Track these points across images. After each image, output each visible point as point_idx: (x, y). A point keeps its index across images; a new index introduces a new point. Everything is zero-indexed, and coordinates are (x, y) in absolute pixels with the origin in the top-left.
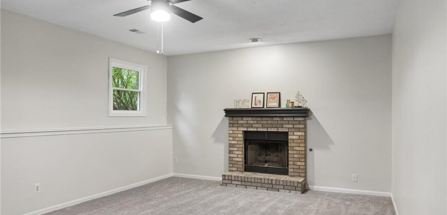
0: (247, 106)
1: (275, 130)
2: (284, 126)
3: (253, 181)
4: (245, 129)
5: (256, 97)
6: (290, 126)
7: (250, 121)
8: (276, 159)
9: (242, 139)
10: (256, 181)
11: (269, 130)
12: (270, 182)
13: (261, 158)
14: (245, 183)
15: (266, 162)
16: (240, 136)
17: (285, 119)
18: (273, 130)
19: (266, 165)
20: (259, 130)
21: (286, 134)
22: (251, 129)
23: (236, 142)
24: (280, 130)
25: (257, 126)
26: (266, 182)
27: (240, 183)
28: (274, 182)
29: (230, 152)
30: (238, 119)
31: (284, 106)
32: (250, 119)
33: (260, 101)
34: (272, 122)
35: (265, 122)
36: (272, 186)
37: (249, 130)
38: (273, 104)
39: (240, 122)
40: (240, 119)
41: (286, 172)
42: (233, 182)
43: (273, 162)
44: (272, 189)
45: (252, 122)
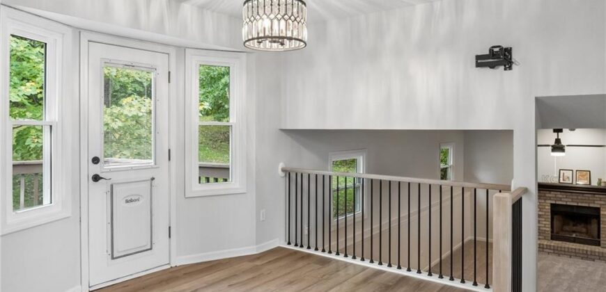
0: (555, 181)
1: (587, 205)
2: (596, 202)
3: (566, 250)
4: (554, 202)
5: (564, 174)
6: (602, 203)
7: (559, 195)
8: (584, 230)
9: (550, 211)
10: (570, 250)
11: (580, 204)
12: (585, 252)
13: (567, 228)
14: (558, 252)
15: (574, 232)
16: (547, 207)
17: (596, 196)
18: (583, 205)
19: (574, 235)
20: (568, 204)
21: (598, 210)
22: (560, 203)
23: (543, 213)
24: (592, 205)
25: (566, 200)
26: (581, 252)
27: (552, 251)
28: (589, 253)
29: (539, 222)
30: (544, 192)
31: (595, 183)
32: (559, 193)
33: (568, 178)
34: (584, 198)
35: (575, 197)
36: (586, 256)
37: (557, 203)
38: (581, 183)
39: (547, 195)
40: (548, 192)
41: (598, 244)
42: (545, 250)
43: (581, 233)
44: (587, 258)
45: (561, 196)
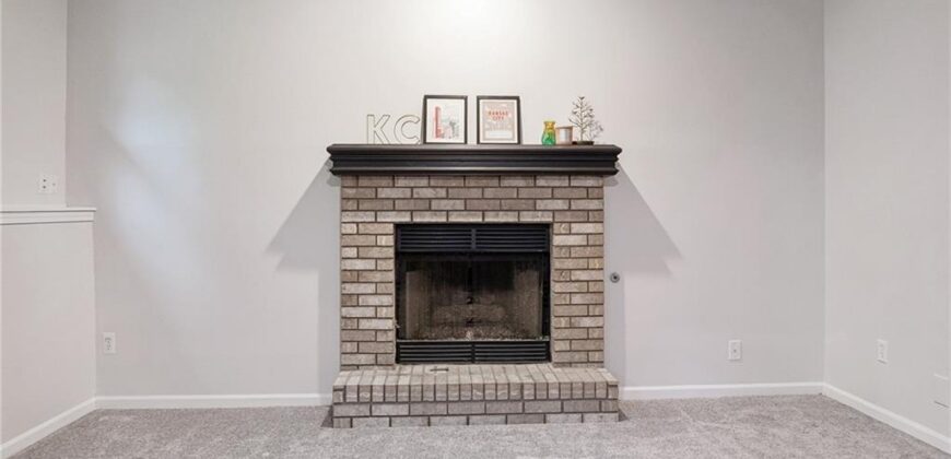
1: (511, 218)
2: (541, 205)
3: (454, 395)
4: (406, 219)
5: (437, 109)
6: (560, 204)
7: (424, 189)
8: (499, 313)
9: (391, 252)
10: (466, 394)
11: (490, 219)
12: (514, 394)
13: (445, 313)
14: (424, 409)
15: (470, 323)
16: (383, 240)
17: (541, 182)
18: (503, 218)
19: (469, 336)
20: (454, 219)
21: (544, 229)
22: (427, 218)
23: (370, 265)
24: (527, 218)
25: (446, 204)
26: (502, 394)
27: (403, 409)
28: (528, 394)
29: (347, 300)
30: (376, 181)
31: (533, 138)
32: (424, 182)
33: (452, 124)
34: (501, 193)
35: (476, 193)
36: (523, 408)
37: (417, 219)
38: (499, 135)
39: (383, 193)
40: (385, 181)
41: (542, 353)
42: (377, 410)
43: (490, 323)
44: (524, 416)
45: (429, 193)
